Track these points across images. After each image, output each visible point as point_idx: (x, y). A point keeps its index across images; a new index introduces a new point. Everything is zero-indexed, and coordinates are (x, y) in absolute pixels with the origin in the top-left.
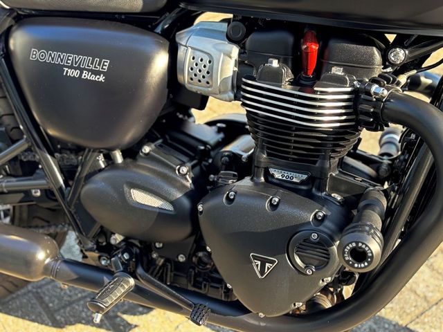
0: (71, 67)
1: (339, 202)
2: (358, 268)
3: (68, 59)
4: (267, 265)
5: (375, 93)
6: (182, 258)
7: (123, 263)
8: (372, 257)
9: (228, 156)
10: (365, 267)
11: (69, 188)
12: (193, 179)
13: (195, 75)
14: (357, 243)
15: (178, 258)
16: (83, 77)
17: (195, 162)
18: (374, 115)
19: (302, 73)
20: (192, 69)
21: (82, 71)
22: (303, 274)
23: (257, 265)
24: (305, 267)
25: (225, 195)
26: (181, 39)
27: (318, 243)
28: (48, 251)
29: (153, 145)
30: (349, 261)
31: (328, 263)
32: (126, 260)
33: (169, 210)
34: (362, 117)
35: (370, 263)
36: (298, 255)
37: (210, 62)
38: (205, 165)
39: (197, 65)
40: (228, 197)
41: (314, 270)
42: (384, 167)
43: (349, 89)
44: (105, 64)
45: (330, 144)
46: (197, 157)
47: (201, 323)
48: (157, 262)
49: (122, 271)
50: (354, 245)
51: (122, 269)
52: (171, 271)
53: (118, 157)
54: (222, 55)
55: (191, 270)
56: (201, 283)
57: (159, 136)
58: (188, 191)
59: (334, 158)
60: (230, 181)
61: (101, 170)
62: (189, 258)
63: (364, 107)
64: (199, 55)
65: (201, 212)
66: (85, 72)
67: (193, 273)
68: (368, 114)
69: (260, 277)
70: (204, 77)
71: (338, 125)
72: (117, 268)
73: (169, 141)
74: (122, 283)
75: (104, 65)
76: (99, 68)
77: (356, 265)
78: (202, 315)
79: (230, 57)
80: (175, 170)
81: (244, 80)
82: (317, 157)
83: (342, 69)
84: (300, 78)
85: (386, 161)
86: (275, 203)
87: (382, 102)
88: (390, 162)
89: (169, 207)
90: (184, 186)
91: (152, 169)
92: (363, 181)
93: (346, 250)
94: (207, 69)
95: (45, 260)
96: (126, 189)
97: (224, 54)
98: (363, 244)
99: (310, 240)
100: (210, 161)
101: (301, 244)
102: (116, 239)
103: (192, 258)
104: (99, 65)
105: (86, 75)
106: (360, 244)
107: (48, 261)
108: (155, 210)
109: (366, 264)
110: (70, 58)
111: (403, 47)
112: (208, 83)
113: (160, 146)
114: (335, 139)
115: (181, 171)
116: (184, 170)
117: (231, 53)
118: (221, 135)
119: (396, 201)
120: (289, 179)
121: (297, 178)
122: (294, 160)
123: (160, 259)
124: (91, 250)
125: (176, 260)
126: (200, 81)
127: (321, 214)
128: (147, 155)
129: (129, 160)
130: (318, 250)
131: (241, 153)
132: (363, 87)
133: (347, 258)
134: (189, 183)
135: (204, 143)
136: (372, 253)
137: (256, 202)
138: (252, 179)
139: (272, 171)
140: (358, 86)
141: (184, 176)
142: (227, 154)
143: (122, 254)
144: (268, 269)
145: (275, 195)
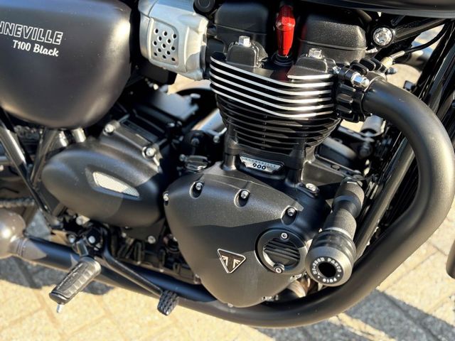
0: (21, 39)
1: (313, 194)
2: (326, 283)
3: (17, 31)
4: (235, 261)
5: (355, 83)
6: (151, 240)
7: (88, 247)
8: (342, 274)
9: (198, 137)
10: (334, 282)
11: (31, 165)
12: (161, 161)
13: (160, 50)
14: (326, 258)
15: (147, 239)
16: (34, 51)
17: (163, 141)
18: (354, 106)
19: (278, 51)
20: (155, 43)
21: (33, 43)
22: (272, 271)
23: (225, 261)
24: (275, 266)
25: (192, 187)
26: (143, 7)
27: (288, 243)
28: (14, 228)
29: (118, 124)
30: (317, 275)
31: (298, 263)
32: (91, 244)
33: (134, 196)
34: (340, 108)
35: (339, 279)
36: (268, 254)
37: (175, 36)
38: (175, 144)
39: (160, 39)
40: (194, 189)
41: (283, 269)
42: (366, 147)
43: (328, 76)
44: (58, 36)
45: (305, 134)
46: (166, 136)
47: (167, 313)
48: (127, 241)
49: (88, 256)
50: (323, 259)
51: (87, 253)
52: (142, 250)
53: (80, 135)
54: (188, 29)
55: (162, 251)
56: (172, 263)
57: (125, 111)
58: (155, 174)
59: (309, 146)
60: (199, 168)
61: (62, 149)
62: (159, 239)
63: (343, 97)
64: (163, 28)
65: (167, 202)
66: (36, 45)
67: (164, 254)
68: (346, 105)
69: (228, 272)
70: (169, 53)
71: (315, 114)
72: (83, 252)
73: (137, 116)
74: (86, 270)
75: (57, 38)
76: (52, 41)
77: (324, 280)
78: (169, 304)
79: (197, 32)
80: (141, 152)
81: (212, 59)
82: (292, 146)
83: (320, 52)
84: (275, 58)
85: (368, 138)
86: (245, 198)
87: (363, 92)
88: (372, 140)
89: (134, 193)
90: (150, 170)
91: (116, 150)
92: (341, 169)
93: (314, 264)
94: (171, 44)
95: (10, 238)
96: (87, 172)
97: (191, 28)
98: (332, 259)
99: (280, 240)
100: (181, 139)
101: (269, 243)
102: (82, 220)
103: (162, 239)
104: (52, 37)
105: (38, 49)
106: (329, 260)
107: (14, 238)
108: (119, 195)
109: (335, 280)
110: (19, 29)
111: (390, 27)
112: (173, 59)
113: (126, 123)
114: (311, 129)
115: (147, 153)
116: (151, 151)
117: (198, 27)
118: (195, 108)
119: (374, 192)
120: (261, 169)
121: (270, 167)
122: (267, 149)
123: (129, 239)
124: (58, 228)
125: (146, 241)
126: (164, 57)
127: (292, 211)
128: (111, 134)
129: (92, 139)
130: (287, 249)
131: (213, 133)
132: (343, 74)
133: (315, 273)
134: (156, 167)
135: (175, 119)
136: (341, 269)
137: (224, 196)
138: (222, 167)
139: (243, 159)
140: (338, 72)
141: (151, 158)
142: (197, 134)
143: (88, 238)
144: (236, 265)
145: (245, 187)
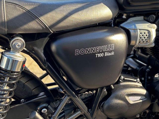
0: (99, 53)
21: (104, 53)
33: (144, 99)
37: (148, 33)
64: (142, 31)
126: (143, 42)
